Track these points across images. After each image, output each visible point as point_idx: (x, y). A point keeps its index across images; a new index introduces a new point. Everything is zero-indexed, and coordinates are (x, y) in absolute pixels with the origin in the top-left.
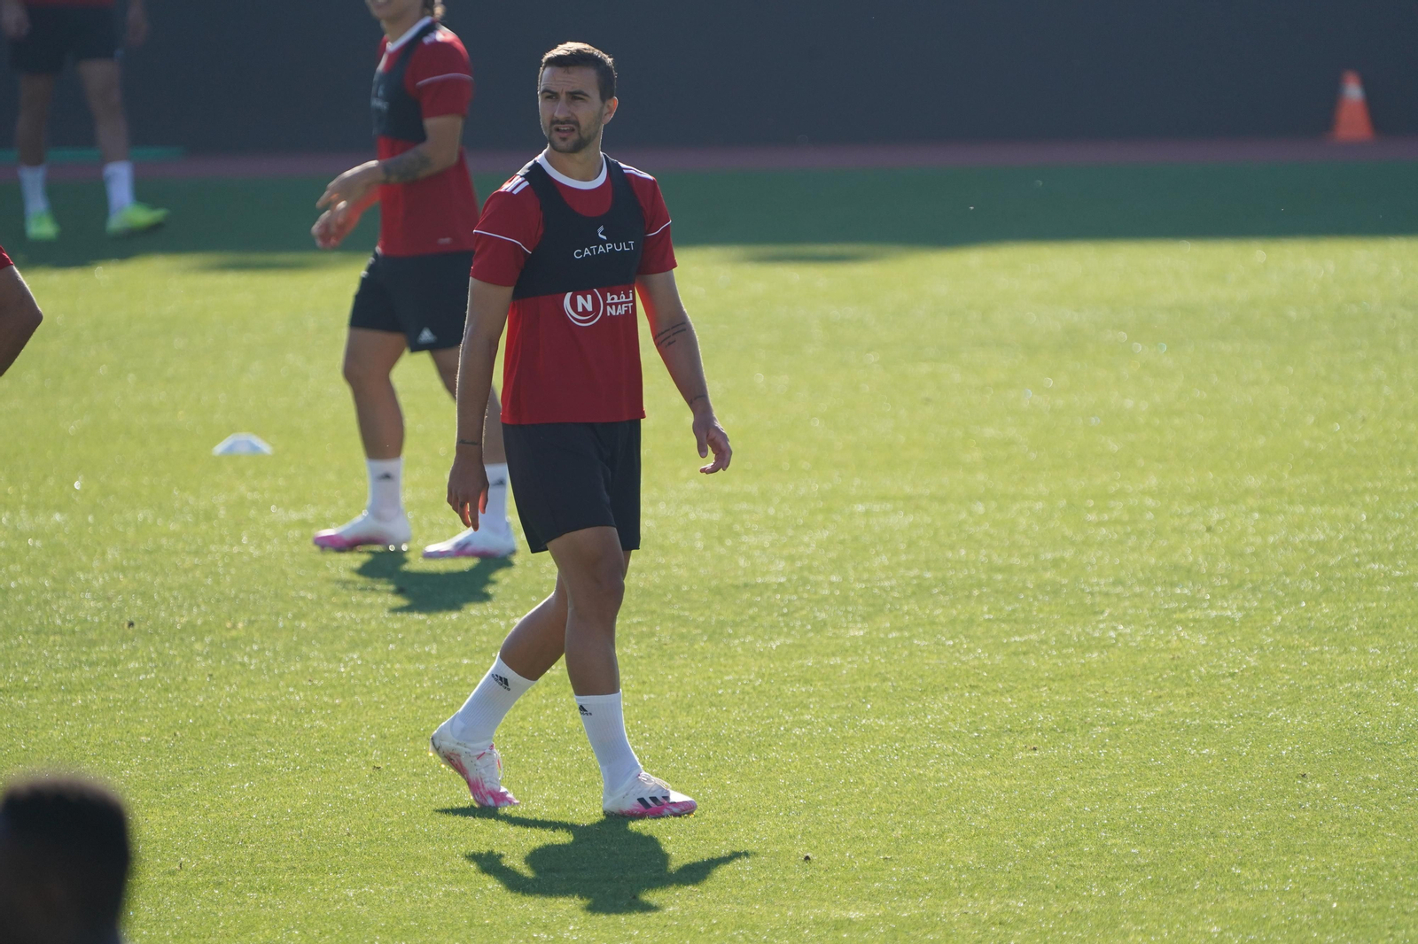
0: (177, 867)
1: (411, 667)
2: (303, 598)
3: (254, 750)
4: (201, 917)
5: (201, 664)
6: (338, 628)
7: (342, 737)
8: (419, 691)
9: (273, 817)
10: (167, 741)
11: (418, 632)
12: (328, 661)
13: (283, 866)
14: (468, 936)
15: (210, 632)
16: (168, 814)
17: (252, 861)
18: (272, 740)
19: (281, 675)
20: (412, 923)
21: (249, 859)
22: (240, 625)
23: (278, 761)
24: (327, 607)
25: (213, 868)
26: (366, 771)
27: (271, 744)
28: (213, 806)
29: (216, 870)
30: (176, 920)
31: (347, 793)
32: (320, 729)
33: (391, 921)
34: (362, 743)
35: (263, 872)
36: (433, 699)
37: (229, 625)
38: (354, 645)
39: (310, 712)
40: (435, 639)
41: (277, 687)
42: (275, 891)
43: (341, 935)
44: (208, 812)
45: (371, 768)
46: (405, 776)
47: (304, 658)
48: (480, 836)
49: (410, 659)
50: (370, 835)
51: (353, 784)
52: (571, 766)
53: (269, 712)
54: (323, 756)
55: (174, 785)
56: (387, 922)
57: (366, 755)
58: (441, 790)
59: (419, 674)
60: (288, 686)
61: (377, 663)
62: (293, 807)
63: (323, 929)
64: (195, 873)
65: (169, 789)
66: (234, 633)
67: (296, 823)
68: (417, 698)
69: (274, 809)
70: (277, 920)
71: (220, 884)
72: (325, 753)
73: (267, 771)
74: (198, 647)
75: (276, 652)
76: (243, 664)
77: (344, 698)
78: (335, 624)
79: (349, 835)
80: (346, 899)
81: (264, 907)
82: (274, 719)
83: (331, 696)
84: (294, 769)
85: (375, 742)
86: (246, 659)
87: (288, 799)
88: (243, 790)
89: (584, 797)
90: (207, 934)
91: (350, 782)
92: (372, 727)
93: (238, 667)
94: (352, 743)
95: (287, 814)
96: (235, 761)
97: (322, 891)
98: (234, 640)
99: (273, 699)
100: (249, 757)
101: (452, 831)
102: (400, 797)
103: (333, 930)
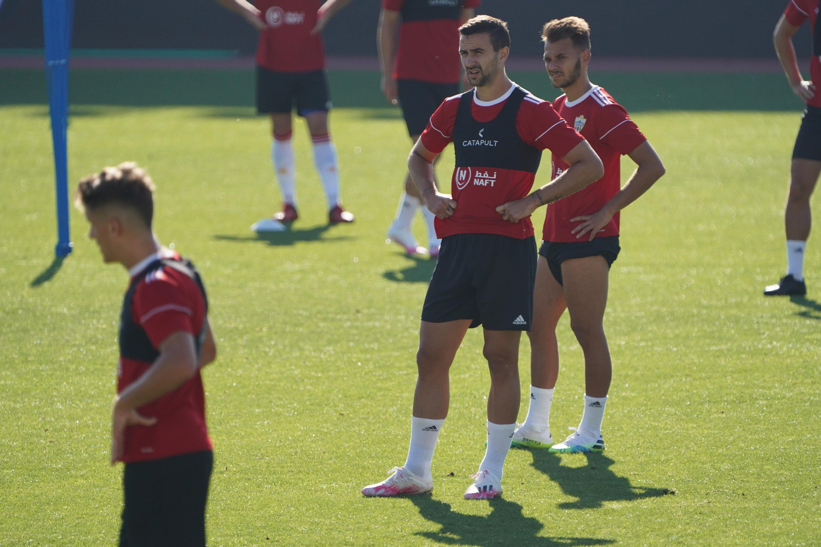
0: (225, 469)
1: (362, 356)
2: (301, 315)
3: (271, 402)
4: (237, 499)
5: (241, 351)
6: (321, 332)
7: (322, 396)
8: (367, 370)
9: (281, 441)
10: (220, 396)
11: (367, 336)
12: (315, 351)
13: (286, 470)
14: (392, 513)
15: (246, 333)
16: (220, 438)
17: (268, 467)
18: (281, 396)
19: (288, 359)
20: (360, 505)
21: (266, 465)
22: (265, 329)
23: (285, 409)
24: (315, 320)
25: (245, 470)
26: (335, 416)
27: (280, 399)
28: (246, 434)
29: (247, 472)
30: (223, 500)
31: (324, 429)
32: (309, 391)
33: (347, 503)
34: (333, 400)
35: (274, 473)
36: (375, 375)
37: (258, 329)
38: (329, 343)
39: (303, 381)
40: (377, 340)
41: (285, 366)
42: (281, 484)
43: (319, 511)
44: (243, 437)
45: (338, 414)
46: (357, 419)
47: (301, 349)
48: (401, 455)
49: (362, 351)
50: (337, 453)
51: (327, 423)
52: (454, 416)
53: (280, 380)
54: (310, 407)
55: (224, 421)
56: (346, 504)
57: (335, 406)
58: (378, 428)
59: (367, 360)
60: (291, 365)
61: (343, 353)
62: (292, 436)
63: (308, 507)
64: (235, 473)
65: (221, 424)
66: (260, 334)
67: (294, 445)
68: (366, 374)
69: (282, 437)
70: (281, 501)
71: (249, 479)
72: (312, 405)
73: (278, 415)
74: (240, 341)
75: (285, 346)
76: (265, 353)
77: (323, 373)
78: (319, 330)
79: (324, 453)
80: (322, 490)
81: (274, 494)
82: (282, 384)
83: (316, 372)
84: (294, 414)
85: (340, 399)
86: (267, 349)
87: (290, 432)
88: (264, 425)
89: (461, 434)
90: (241, 509)
91: (326, 422)
92: (339, 391)
93: (263, 354)
94: (328, 400)
95: (289, 440)
96: (259, 408)
97: (308, 485)
98: (261, 338)
99: (282, 373)
100: (268, 406)
101: (384, 452)
102: (354, 431)
103: (314, 508)
